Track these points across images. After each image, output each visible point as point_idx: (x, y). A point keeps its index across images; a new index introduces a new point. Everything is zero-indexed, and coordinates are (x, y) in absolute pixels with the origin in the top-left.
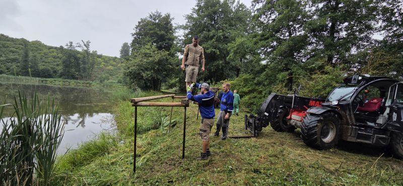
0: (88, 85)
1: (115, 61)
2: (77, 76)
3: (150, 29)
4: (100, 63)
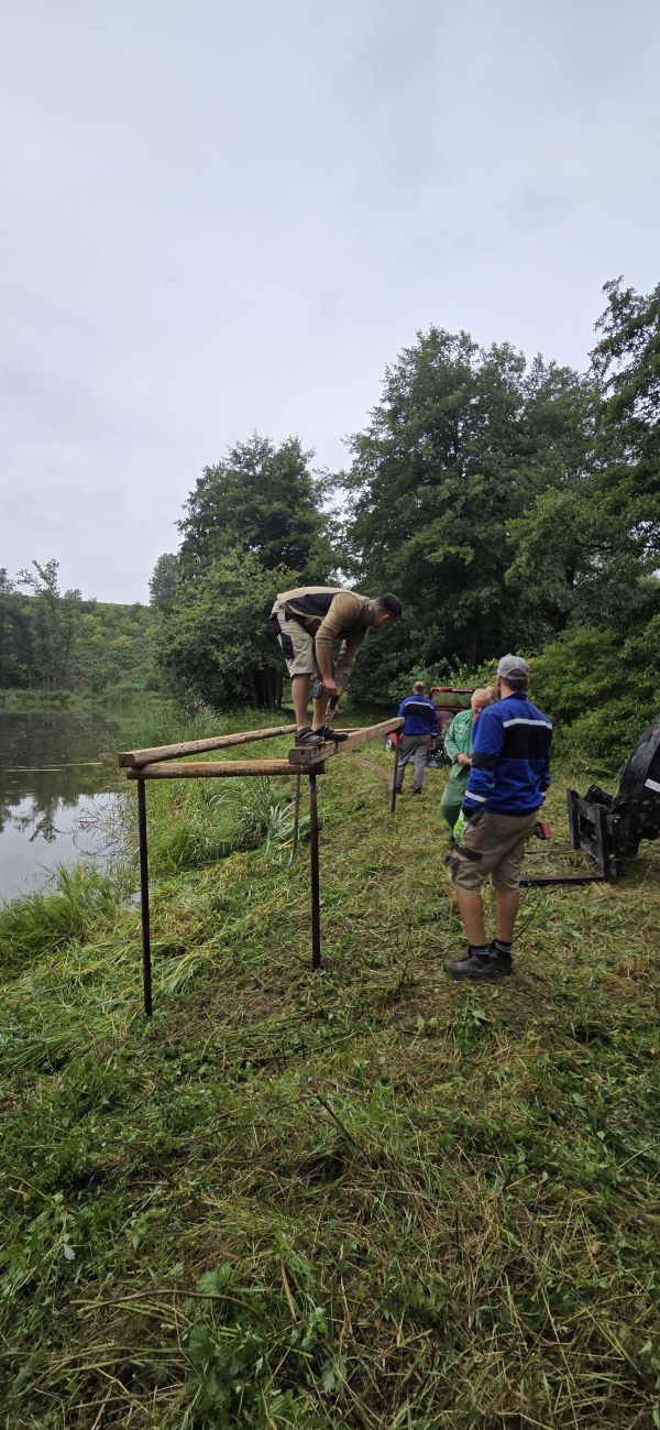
0: (57, 703)
1: (137, 620)
2: (23, 677)
3: (237, 501)
4: (91, 630)
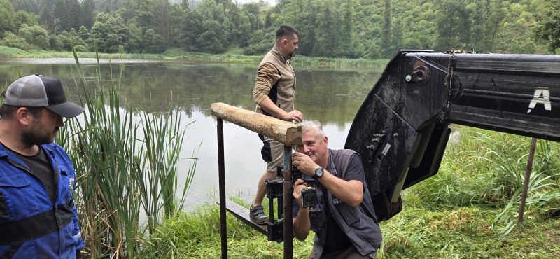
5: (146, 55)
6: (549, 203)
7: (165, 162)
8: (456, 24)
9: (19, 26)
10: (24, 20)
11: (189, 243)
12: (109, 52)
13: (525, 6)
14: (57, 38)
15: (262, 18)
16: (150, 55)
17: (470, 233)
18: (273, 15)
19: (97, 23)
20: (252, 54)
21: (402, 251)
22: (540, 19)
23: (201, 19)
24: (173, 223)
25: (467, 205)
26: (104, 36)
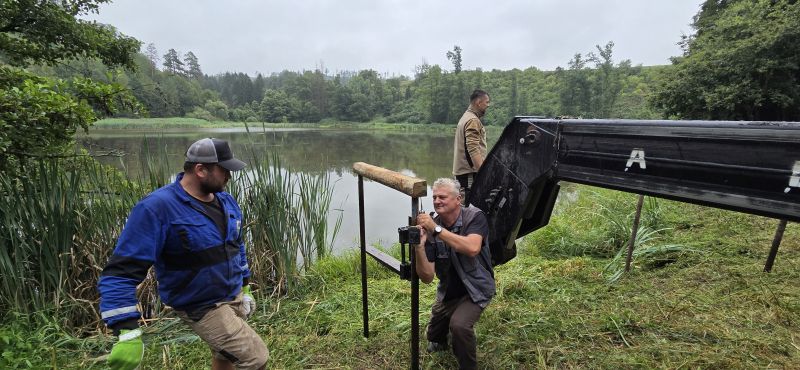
5: (305, 124)
6: (654, 255)
7: (317, 212)
8: (577, 95)
9: (205, 102)
10: (209, 96)
11: (337, 281)
12: (274, 122)
13: (642, 78)
14: (235, 111)
15: (403, 91)
16: (308, 124)
17: (582, 279)
18: (412, 89)
19: (266, 98)
20: (394, 122)
21: (519, 293)
22: (655, 89)
23: (350, 92)
24: (324, 264)
25: (581, 255)
26: (271, 109)
